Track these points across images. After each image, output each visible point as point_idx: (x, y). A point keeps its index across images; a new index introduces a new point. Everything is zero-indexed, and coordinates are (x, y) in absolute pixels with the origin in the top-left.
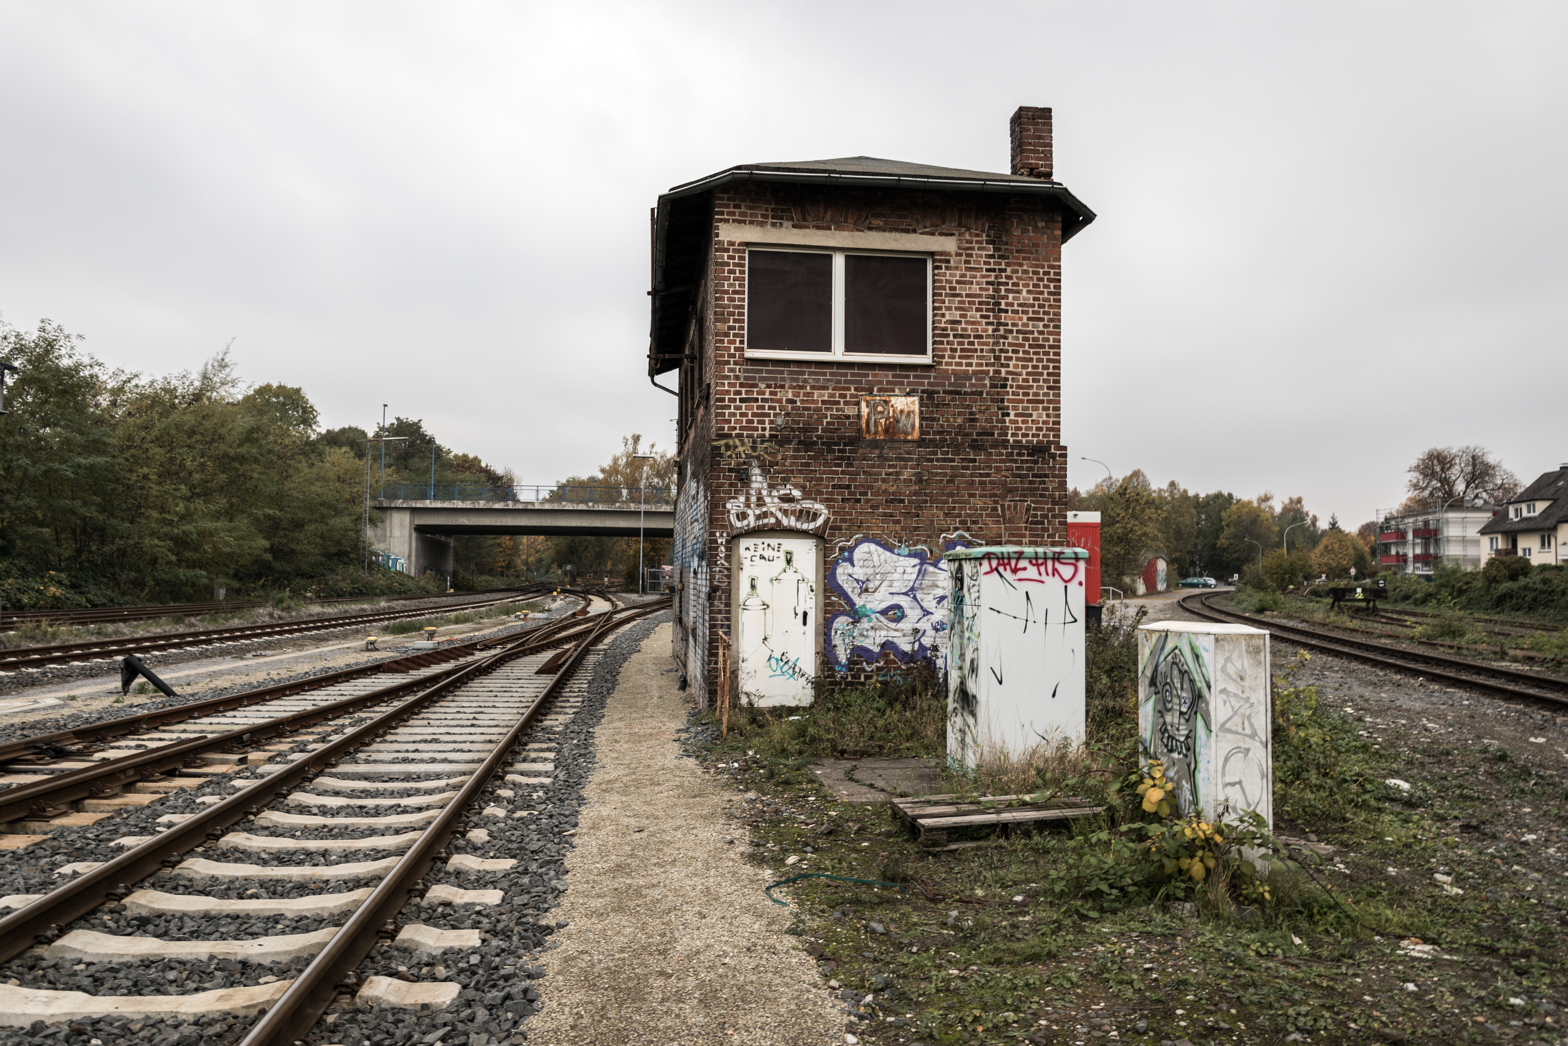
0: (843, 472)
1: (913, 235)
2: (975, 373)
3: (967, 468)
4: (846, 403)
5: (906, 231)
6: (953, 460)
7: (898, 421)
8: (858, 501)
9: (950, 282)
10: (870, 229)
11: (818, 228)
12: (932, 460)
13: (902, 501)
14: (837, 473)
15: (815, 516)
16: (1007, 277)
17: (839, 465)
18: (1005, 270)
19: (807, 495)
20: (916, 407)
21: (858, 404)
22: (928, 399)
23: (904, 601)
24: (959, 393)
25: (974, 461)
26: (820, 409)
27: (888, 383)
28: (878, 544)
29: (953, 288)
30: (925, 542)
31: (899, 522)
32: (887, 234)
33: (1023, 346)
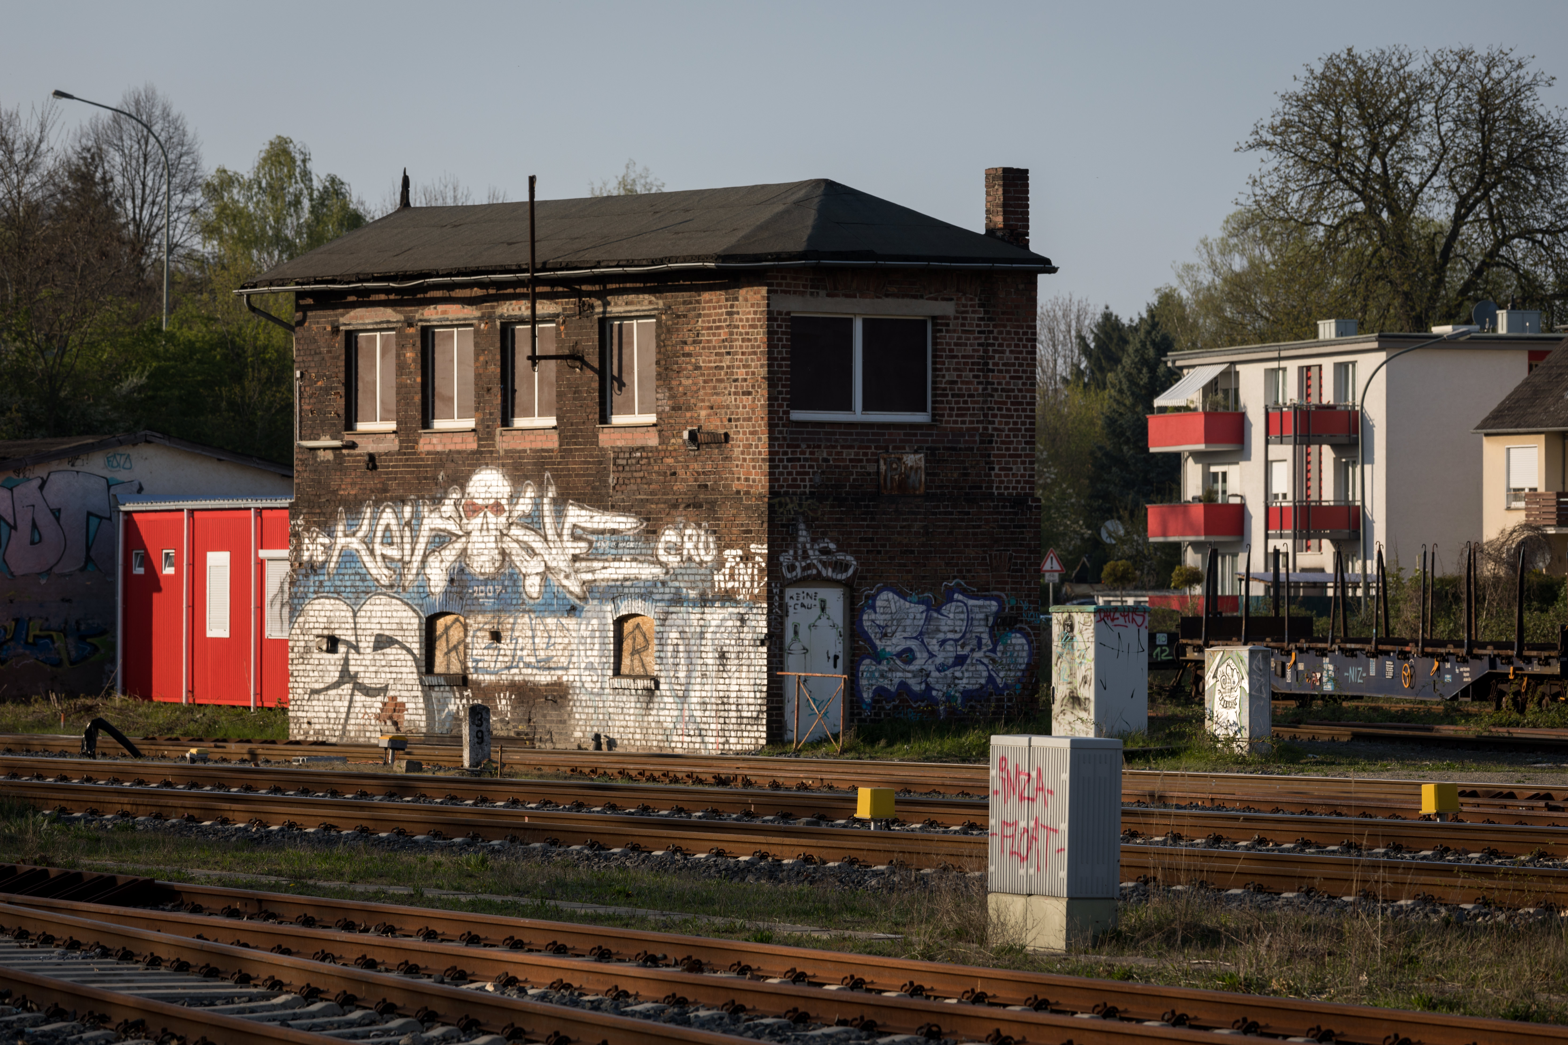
0: (868, 526)
1: (921, 301)
2: (968, 429)
3: (962, 520)
4: (868, 461)
5: (915, 297)
6: (951, 513)
7: (908, 477)
8: (879, 552)
9: (948, 344)
10: (887, 296)
11: (847, 296)
12: (935, 514)
13: (912, 552)
14: (862, 526)
15: (847, 567)
16: (995, 339)
17: (864, 520)
18: (991, 332)
19: (840, 548)
20: (922, 464)
21: (878, 461)
22: (932, 456)
23: (913, 644)
24: (955, 449)
25: (968, 513)
26: (847, 467)
27: (901, 441)
28: (895, 592)
29: (951, 350)
30: (931, 590)
31: (910, 571)
32: (900, 300)
33: (1005, 403)
